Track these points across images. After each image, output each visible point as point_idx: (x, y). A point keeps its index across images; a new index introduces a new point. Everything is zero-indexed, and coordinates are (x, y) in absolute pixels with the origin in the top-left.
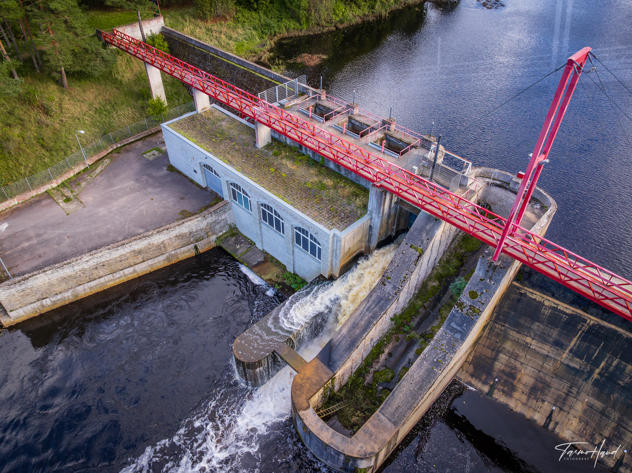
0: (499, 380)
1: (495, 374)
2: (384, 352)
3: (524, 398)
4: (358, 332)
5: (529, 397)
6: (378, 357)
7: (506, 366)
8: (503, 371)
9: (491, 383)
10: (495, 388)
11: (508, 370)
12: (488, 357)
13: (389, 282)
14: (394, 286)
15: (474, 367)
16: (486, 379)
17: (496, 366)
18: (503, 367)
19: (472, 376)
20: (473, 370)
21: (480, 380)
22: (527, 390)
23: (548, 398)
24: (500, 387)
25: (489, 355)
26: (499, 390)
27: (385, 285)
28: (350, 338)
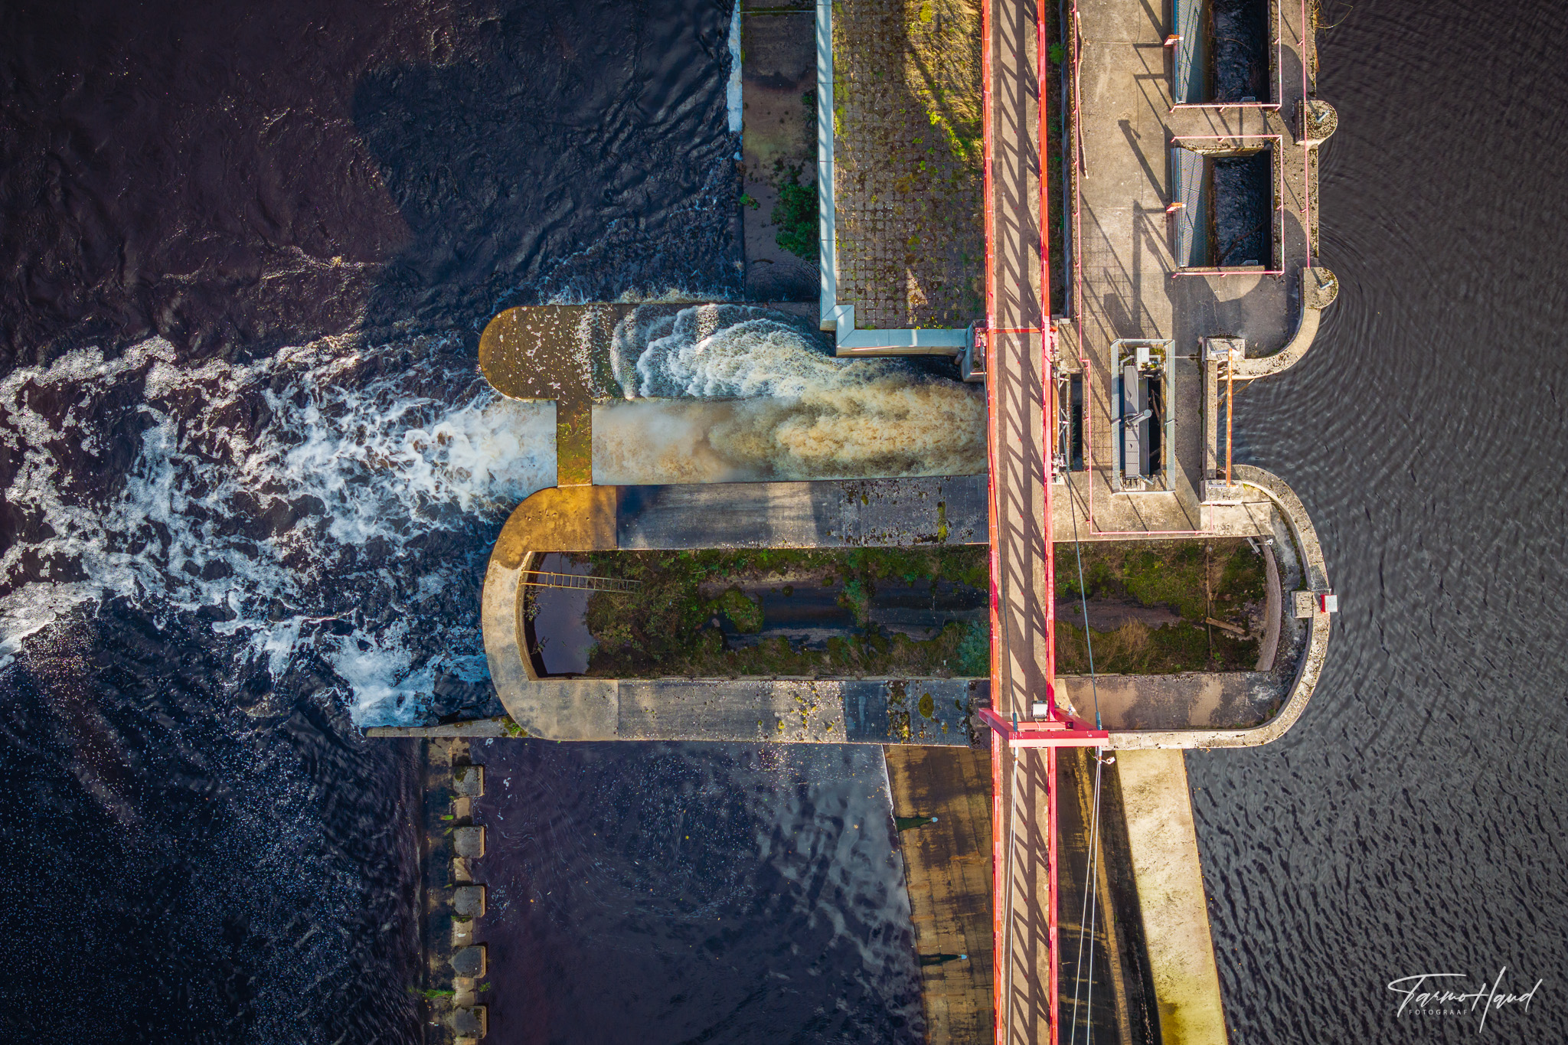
0: (937, 826)
1: (942, 809)
2: (783, 574)
3: (941, 892)
4: (721, 525)
5: (948, 900)
6: (766, 570)
7: (972, 821)
8: (958, 822)
9: (923, 814)
10: (919, 826)
11: (967, 828)
12: (961, 775)
13: (859, 507)
14: (859, 523)
15: (925, 759)
16: (922, 799)
17: (956, 802)
18: (965, 816)
19: (909, 767)
20: (920, 762)
21: (912, 787)
22: (958, 889)
23: (973, 937)
24: (927, 834)
25: (967, 775)
26: (921, 836)
27: (850, 501)
28: (700, 521)
